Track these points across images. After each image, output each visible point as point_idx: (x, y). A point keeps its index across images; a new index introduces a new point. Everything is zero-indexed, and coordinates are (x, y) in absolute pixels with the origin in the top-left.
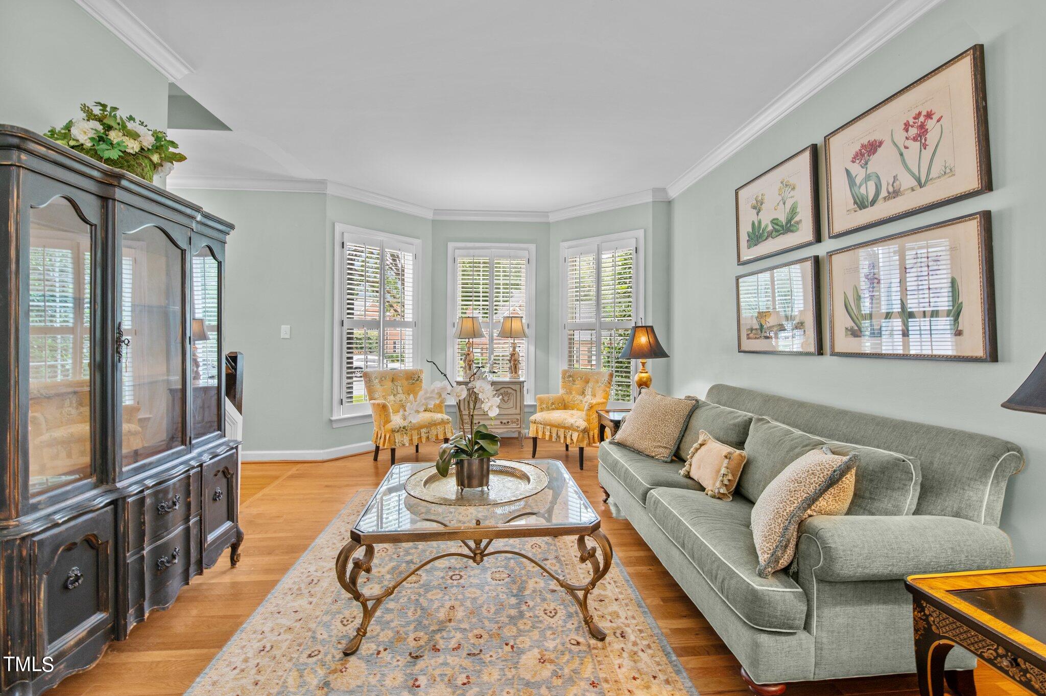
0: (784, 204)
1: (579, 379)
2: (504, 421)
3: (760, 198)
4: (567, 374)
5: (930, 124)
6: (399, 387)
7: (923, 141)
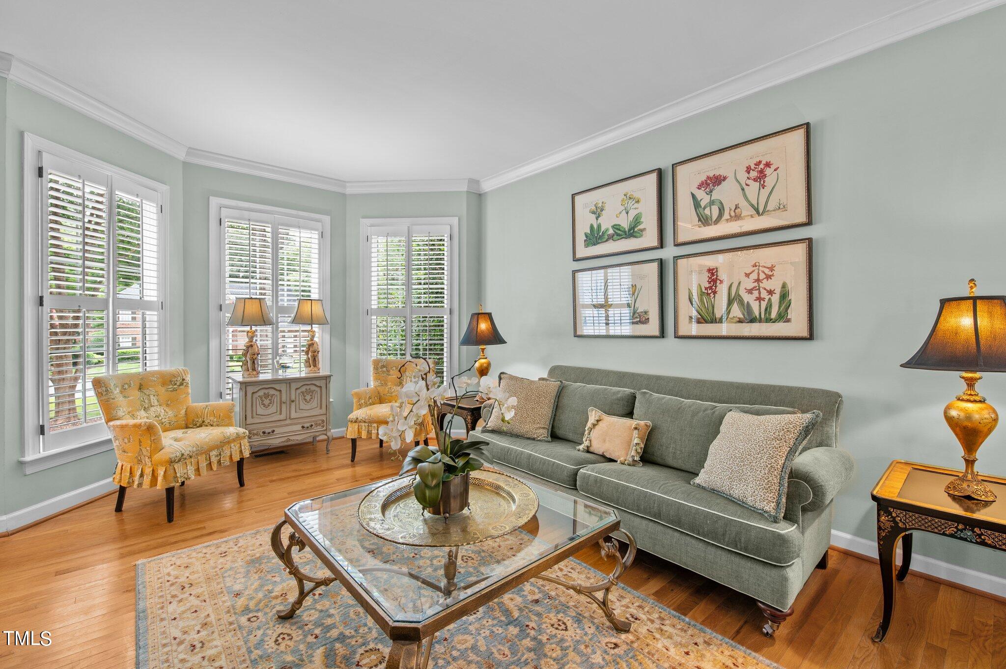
0: (627, 213)
1: (394, 368)
2: (306, 425)
3: (600, 205)
4: (380, 365)
5: (768, 171)
6: (152, 397)
7: (762, 182)
